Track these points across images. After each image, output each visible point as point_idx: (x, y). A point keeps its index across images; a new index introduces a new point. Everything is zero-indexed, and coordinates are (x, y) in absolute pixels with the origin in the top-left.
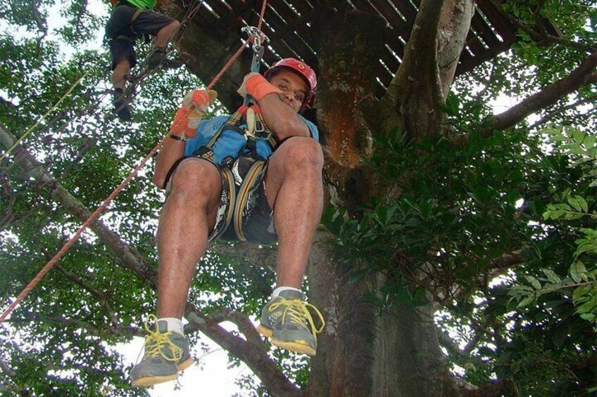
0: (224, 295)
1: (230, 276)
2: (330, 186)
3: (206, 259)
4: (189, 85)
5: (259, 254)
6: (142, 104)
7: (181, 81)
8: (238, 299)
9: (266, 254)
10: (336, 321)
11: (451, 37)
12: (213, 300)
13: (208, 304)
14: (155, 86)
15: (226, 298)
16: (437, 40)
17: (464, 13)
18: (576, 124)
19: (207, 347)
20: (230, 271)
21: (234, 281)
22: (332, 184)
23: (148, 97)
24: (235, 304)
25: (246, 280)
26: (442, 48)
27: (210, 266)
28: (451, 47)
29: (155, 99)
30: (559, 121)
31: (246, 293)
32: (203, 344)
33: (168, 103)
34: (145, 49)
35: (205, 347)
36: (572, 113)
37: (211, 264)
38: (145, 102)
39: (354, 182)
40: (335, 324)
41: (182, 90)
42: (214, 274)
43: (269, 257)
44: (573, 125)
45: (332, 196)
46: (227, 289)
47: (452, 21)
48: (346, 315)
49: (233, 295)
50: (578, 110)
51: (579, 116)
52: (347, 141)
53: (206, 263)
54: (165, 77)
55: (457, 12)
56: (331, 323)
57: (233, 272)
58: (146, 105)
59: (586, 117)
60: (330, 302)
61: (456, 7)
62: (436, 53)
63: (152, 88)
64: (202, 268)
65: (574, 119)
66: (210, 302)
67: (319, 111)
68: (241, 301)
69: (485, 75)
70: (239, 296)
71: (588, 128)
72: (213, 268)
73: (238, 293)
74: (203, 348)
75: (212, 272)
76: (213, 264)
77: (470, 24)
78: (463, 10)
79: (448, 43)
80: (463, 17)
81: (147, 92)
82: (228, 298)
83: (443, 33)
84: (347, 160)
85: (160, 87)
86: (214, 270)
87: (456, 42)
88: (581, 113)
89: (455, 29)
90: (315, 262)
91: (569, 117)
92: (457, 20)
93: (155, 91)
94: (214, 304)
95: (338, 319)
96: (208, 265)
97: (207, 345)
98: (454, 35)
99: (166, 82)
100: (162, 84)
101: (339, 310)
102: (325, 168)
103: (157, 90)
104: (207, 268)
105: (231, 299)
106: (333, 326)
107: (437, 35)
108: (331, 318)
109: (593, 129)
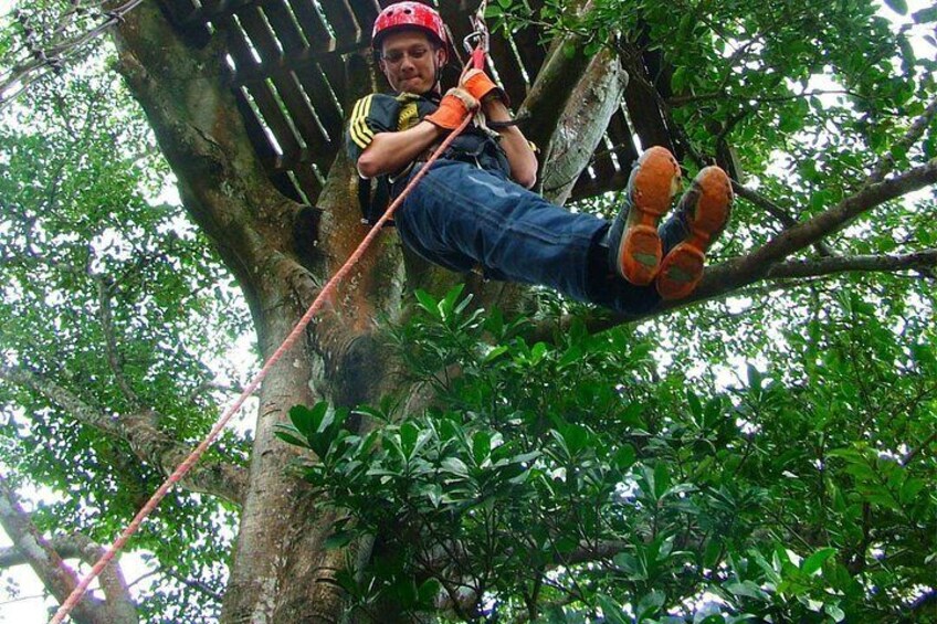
0: (69, 498)
1: (88, 465)
2: (317, 356)
3: (56, 425)
4: (105, 101)
5: (154, 442)
6: (15, 115)
7: (91, 91)
8: (91, 511)
9: (166, 444)
10: (271, 604)
11: (574, 141)
12: (47, 503)
13: (36, 508)
14: (46, 89)
15: (71, 504)
16: (551, 143)
17: (603, 104)
18: (718, 328)
19: (16, 589)
20: (90, 456)
21: (92, 475)
22: (320, 354)
23: (29, 105)
24: (83, 518)
25: (112, 479)
26: (555, 157)
27: (59, 440)
28: (569, 158)
29: (40, 112)
30: (692, 316)
31: (106, 502)
32: (10, 580)
33: (59, 124)
34: (47, 19)
35: (12, 586)
36: (717, 306)
37: (61, 436)
38: (20, 114)
39: (358, 358)
40: (269, 609)
41: (90, 107)
42: (61, 456)
43: (173, 451)
44: (712, 329)
45: (315, 374)
46: (76, 487)
47: (581, 113)
48: (292, 598)
49: (82, 501)
50: (727, 304)
51: (726, 315)
52: (358, 279)
53: (54, 432)
54: (67, 77)
55: (593, 99)
56: (262, 608)
57: (94, 458)
58: (21, 119)
59: (736, 319)
60: (269, 569)
61: (592, 91)
62: (546, 163)
63: (40, 91)
64: (44, 440)
65: (718, 319)
66: (41, 504)
67: (327, 215)
68: (95, 515)
69: (598, 209)
70: (93, 505)
71: (735, 338)
72: (62, 443)
73: (92, 498)
74: (8, 589)
75: (59, 451)
76: (65, 437)
77: (607, 125)
78: (602, 100)
79: (566, 150)
80: (598, 111)
81: (29, 96)
82: (74, 505)
83: (562, 131)
84: (352, 315)
85: (53, 92)
86: (63, 448)
87: (579, 151)
88: (731, 311)
89: (582, 129)
90: (260, 488)
91: (711, 313)
92: (591, 116)
93: (44, 98)
94: (47, 509)
95: (275, 602)
96: (56, 436)
97: (16, 584)
98: (578, 140)
99: (67, 85)
100: (59, 88)
101: (281, 586)
102: (315, 321)
103: (47, 97)
104: (53, 441)
105: (78, 507)
106: (264, 612)
107: (554, 134)
108: (265, 597)
109: (742, 342)
